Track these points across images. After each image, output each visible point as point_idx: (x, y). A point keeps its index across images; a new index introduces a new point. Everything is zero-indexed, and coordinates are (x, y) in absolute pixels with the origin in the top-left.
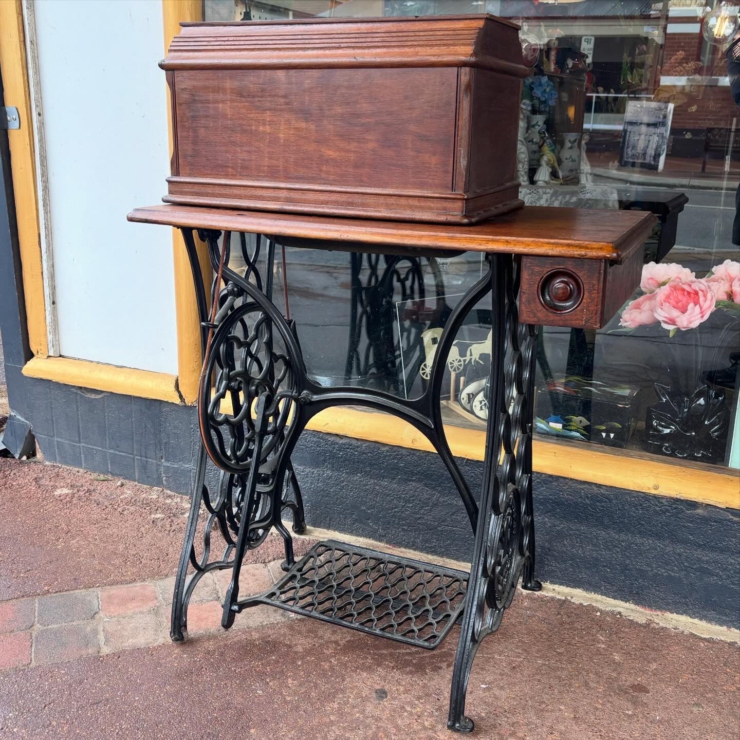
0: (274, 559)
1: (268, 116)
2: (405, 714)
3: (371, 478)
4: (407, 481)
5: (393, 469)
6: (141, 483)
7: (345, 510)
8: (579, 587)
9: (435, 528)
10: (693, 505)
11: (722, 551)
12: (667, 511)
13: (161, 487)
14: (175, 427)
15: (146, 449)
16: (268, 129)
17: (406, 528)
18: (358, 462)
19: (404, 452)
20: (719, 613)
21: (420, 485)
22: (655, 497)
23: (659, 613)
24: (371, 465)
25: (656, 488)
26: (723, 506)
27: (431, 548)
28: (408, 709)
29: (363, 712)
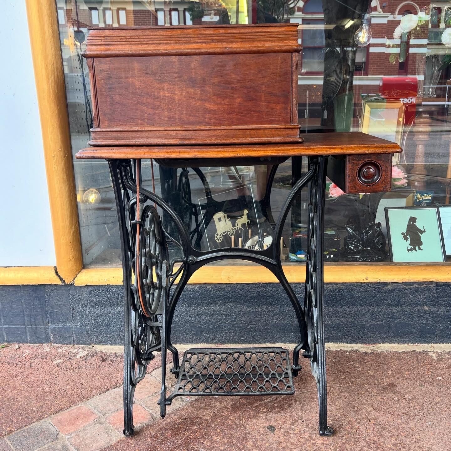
0: (154, 370)
1: (166, 85)
2: (292, 435)
3: (202, 306)
4: (225, 303)
5: (216, 298)
6: (32, 343)
7: (186, 329)
8: (331, 342)
9: (246, 327)
10: (385, 284)
11: (402, 305)
12: (373, 290)
13: (49, 343)
14: (57, 300)
15: (35, 319)
16: (166, 94)
17: (227, 331)
18: (193, 298)
19: (223, 286)
20: (403, 338)
21: (234, 305)
22: (367, 284)
23: (374, 345)
24: (202, 298)
25: (367, 279)
26: (401, 282)
27: (244, 340)
28: (291, 432)
29: (268, 441)
